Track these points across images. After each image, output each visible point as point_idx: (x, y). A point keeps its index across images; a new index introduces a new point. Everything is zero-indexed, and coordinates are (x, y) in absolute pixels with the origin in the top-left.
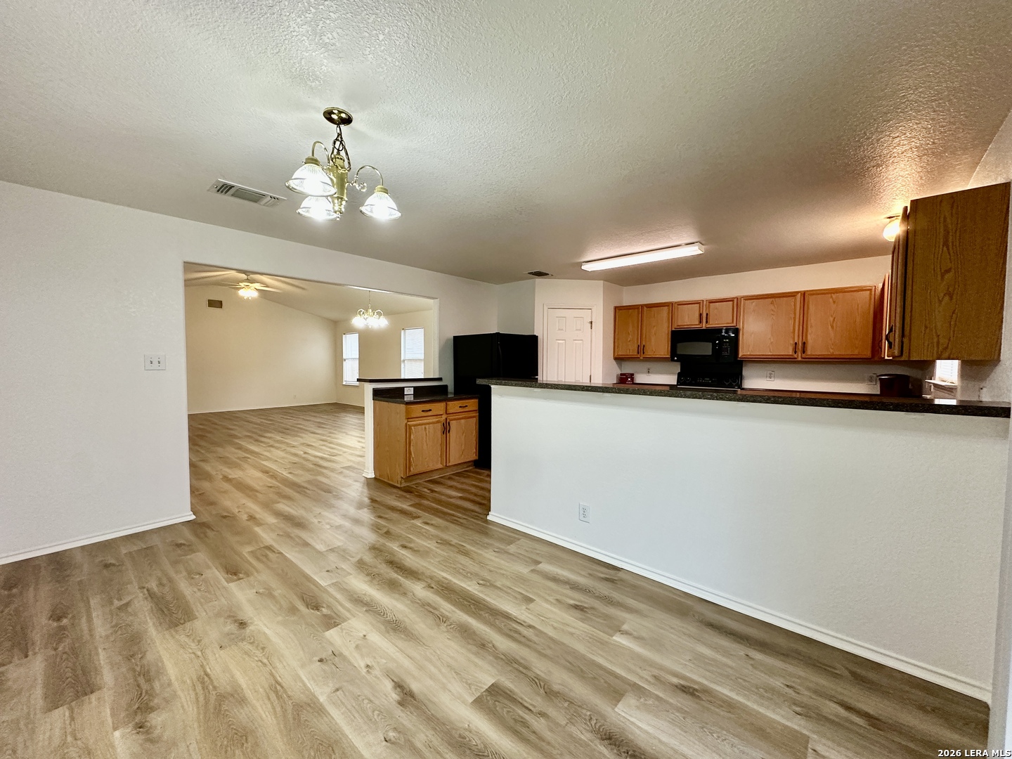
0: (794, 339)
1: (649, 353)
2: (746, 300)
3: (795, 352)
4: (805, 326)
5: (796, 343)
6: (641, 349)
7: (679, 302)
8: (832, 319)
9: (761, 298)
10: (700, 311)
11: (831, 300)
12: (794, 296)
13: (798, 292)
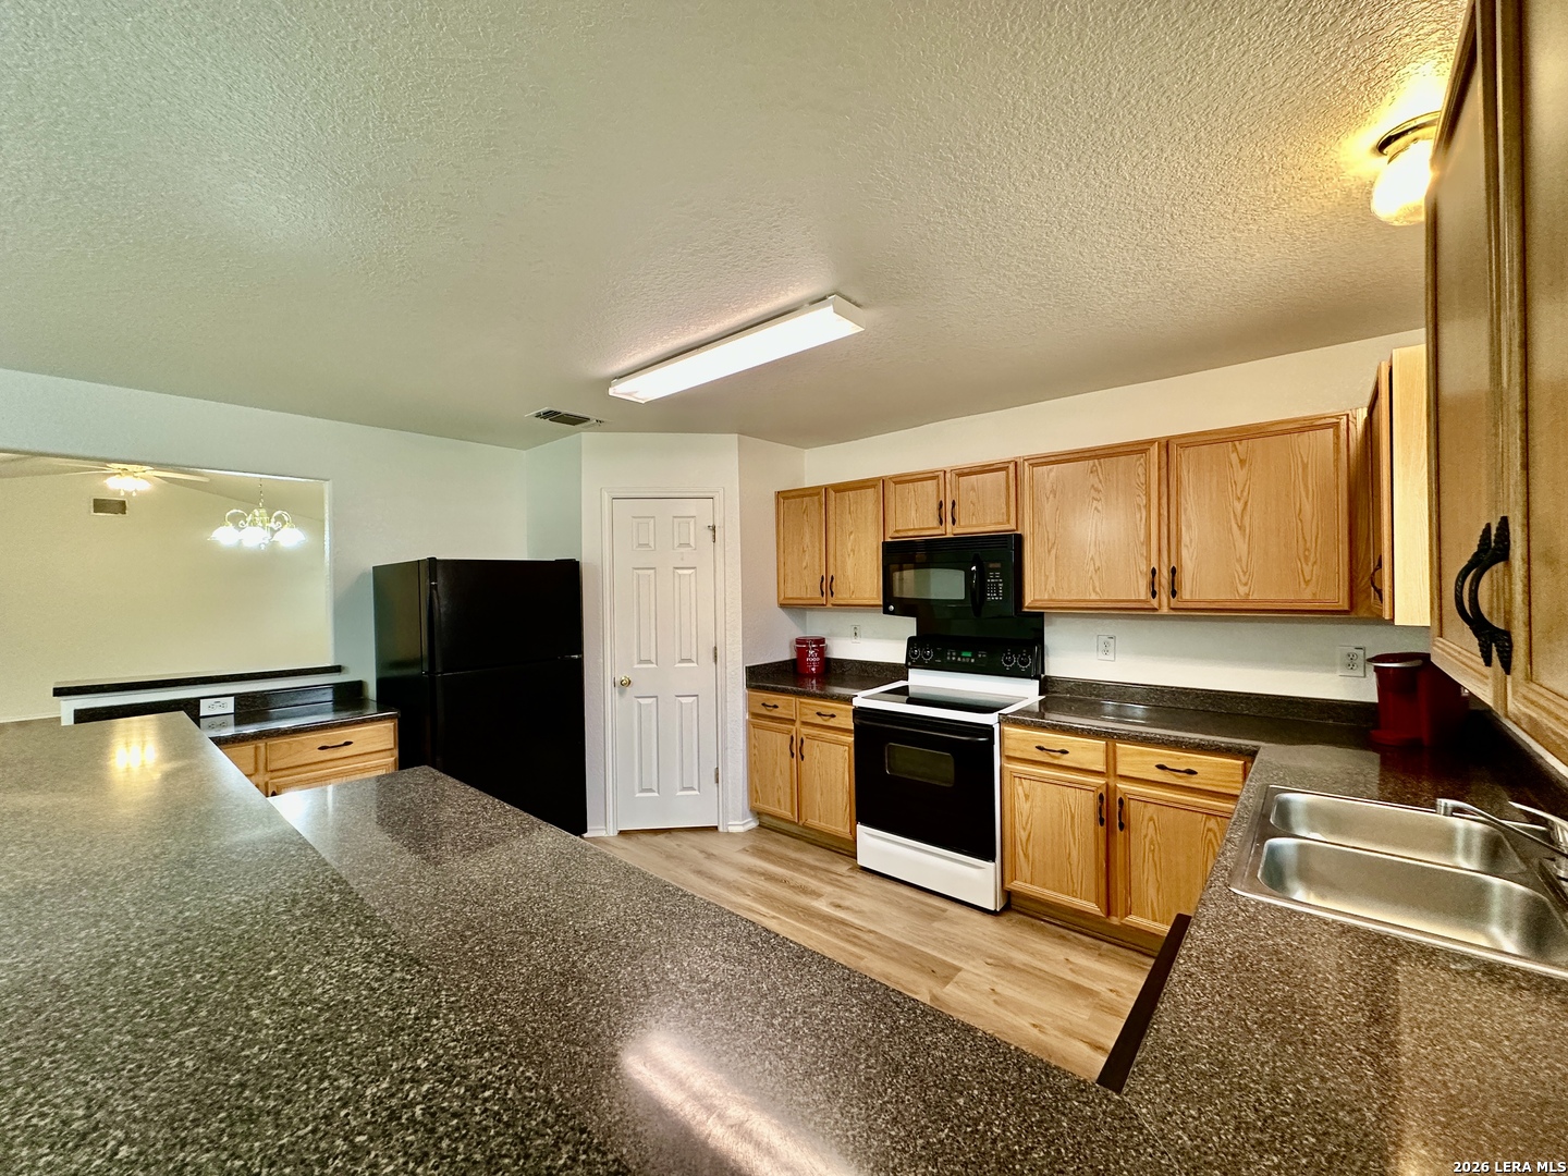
0: (1148, 559)
1: (842, 596)
2: (1033, 465)
3: (1154, 594)
4: (1173, 526)
5: (1154, 571)
6: (827, 585)
7: (896, 476)
8: (1239, 506)
9: (1068, 461)
10: (938, 496)
11: (1234, 457)
12: (1144, 451)
13: (1151, 442)
